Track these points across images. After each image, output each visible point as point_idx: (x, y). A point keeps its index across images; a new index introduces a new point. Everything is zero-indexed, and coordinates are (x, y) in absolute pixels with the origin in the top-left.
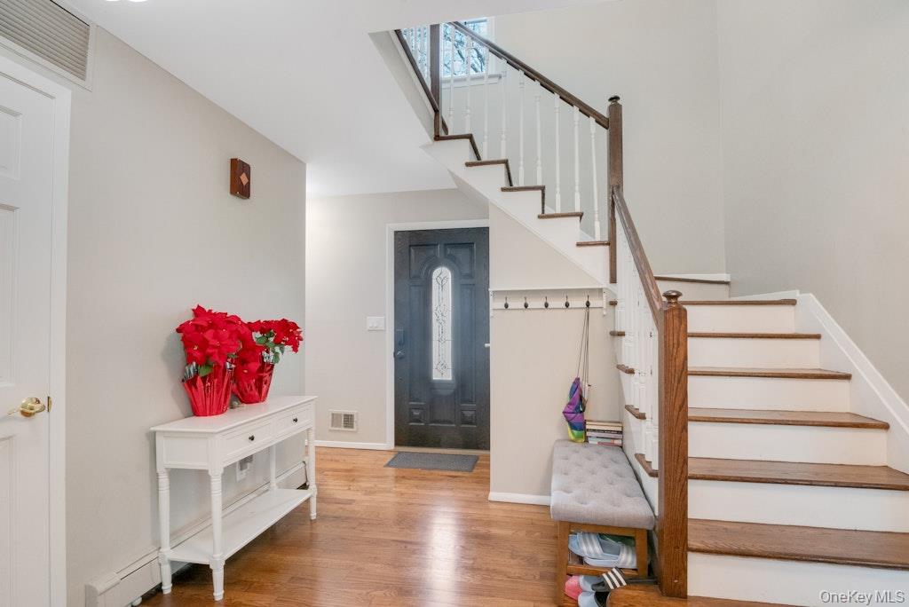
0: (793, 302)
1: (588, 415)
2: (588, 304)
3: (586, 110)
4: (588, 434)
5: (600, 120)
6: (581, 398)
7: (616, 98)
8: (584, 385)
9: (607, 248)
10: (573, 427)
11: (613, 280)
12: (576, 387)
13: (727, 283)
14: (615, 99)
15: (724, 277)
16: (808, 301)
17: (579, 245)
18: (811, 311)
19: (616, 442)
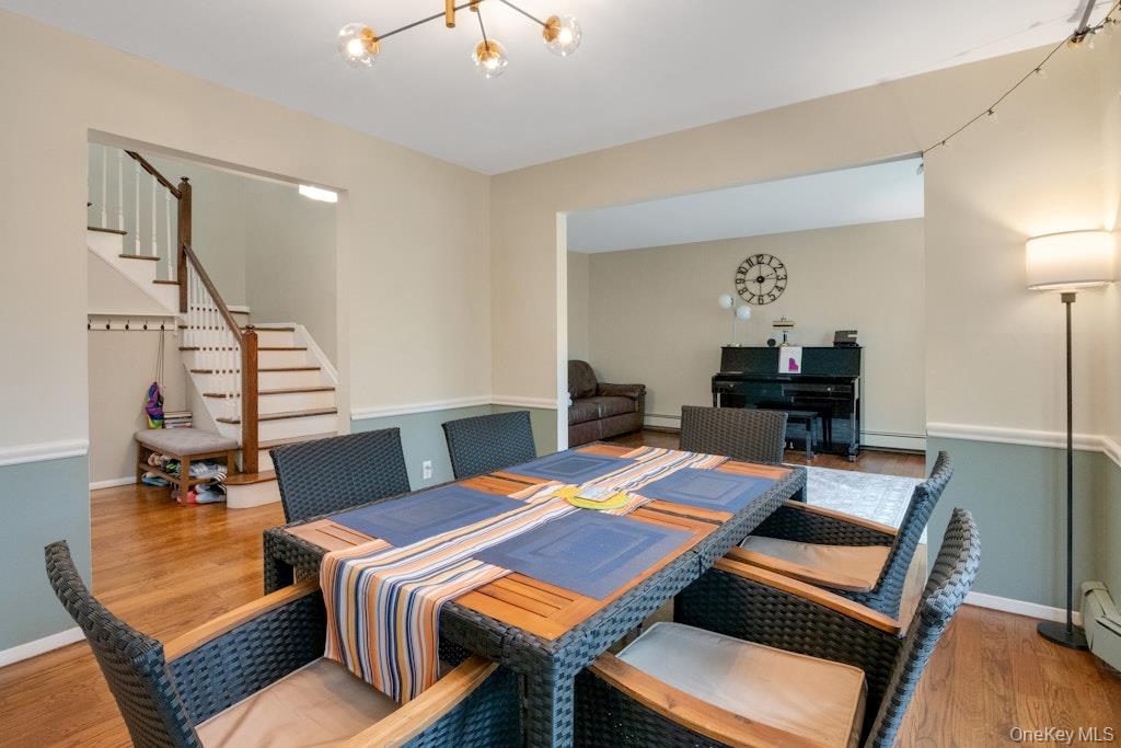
0: (292, 330)
1: (165, 409)
2: (162, 327)
3: (163, 181)
4: (166, 422)
5: (173, 191)
6: (159, 396)
7: (187, 179)
8: (160, 386)
9: (178, 286)
10: (153, 417)
11: (183, 309)
12: (154, 389)
13: (247, 313)
14: (185, 179)
15: (244, 309)
16: (301, 329)
17: (155, 282)
18: (302, 335)
19: (188, 424)
